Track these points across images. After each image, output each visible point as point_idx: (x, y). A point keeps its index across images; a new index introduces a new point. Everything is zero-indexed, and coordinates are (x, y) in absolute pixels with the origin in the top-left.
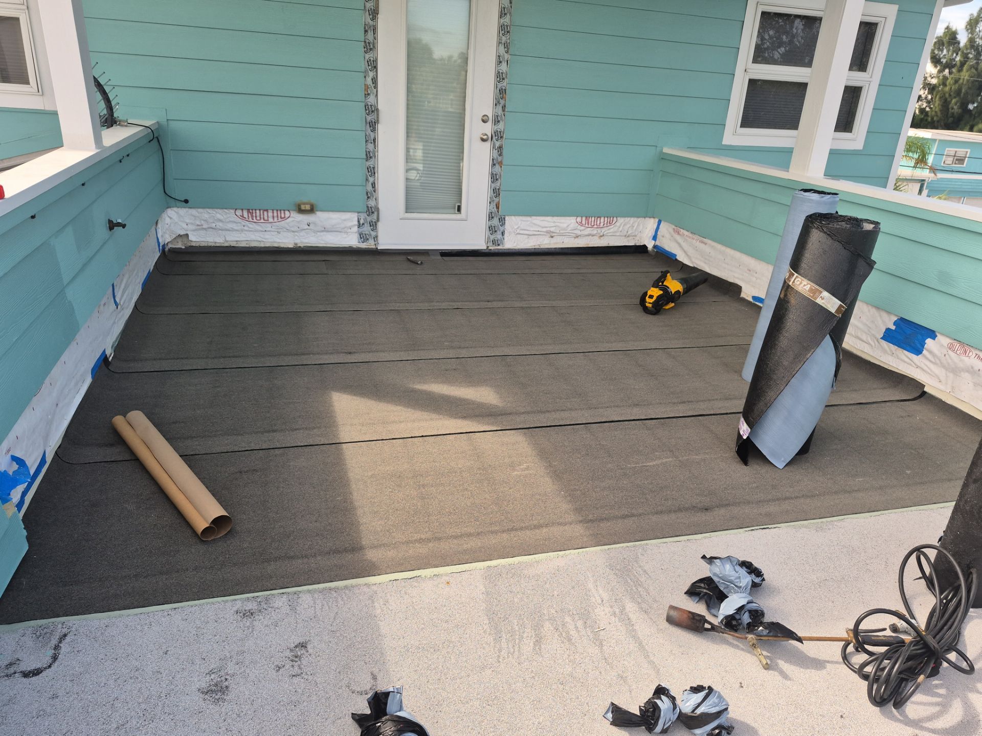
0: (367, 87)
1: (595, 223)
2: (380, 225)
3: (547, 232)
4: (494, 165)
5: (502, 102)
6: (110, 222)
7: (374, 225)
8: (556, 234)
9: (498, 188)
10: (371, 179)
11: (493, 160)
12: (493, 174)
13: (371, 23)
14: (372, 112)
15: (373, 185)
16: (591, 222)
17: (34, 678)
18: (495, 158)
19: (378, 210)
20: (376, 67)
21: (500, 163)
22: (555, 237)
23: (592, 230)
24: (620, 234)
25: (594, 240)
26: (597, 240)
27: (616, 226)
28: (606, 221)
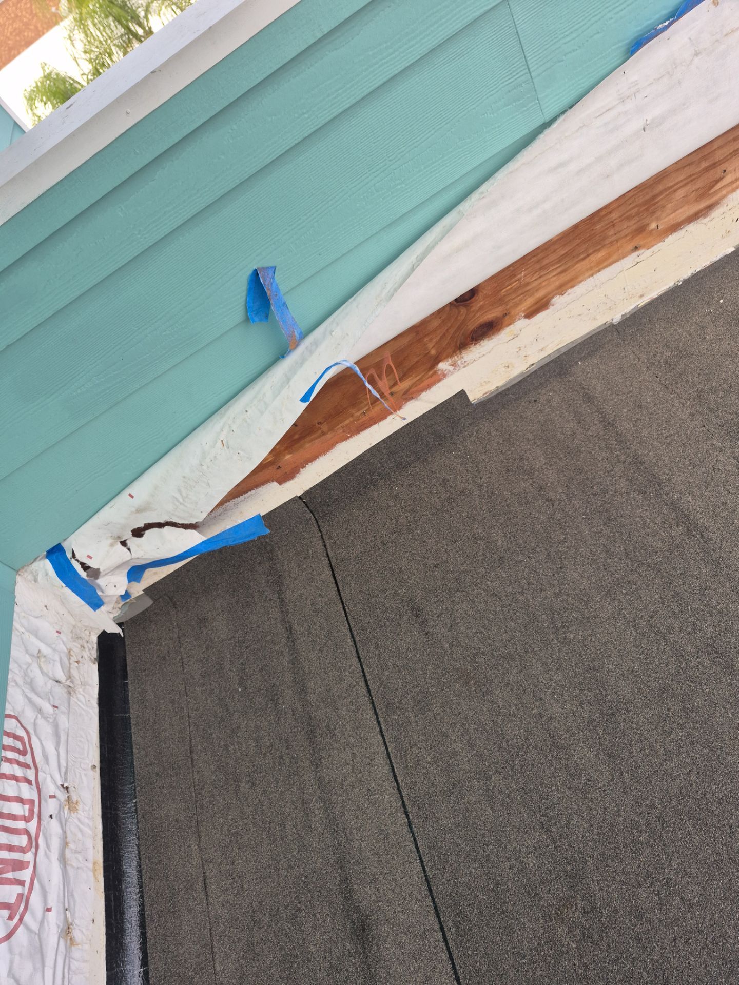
24: (63, 712)
25: (80, 836)
26: (79, 820)
27: (35, 724)
28: (16, 766)
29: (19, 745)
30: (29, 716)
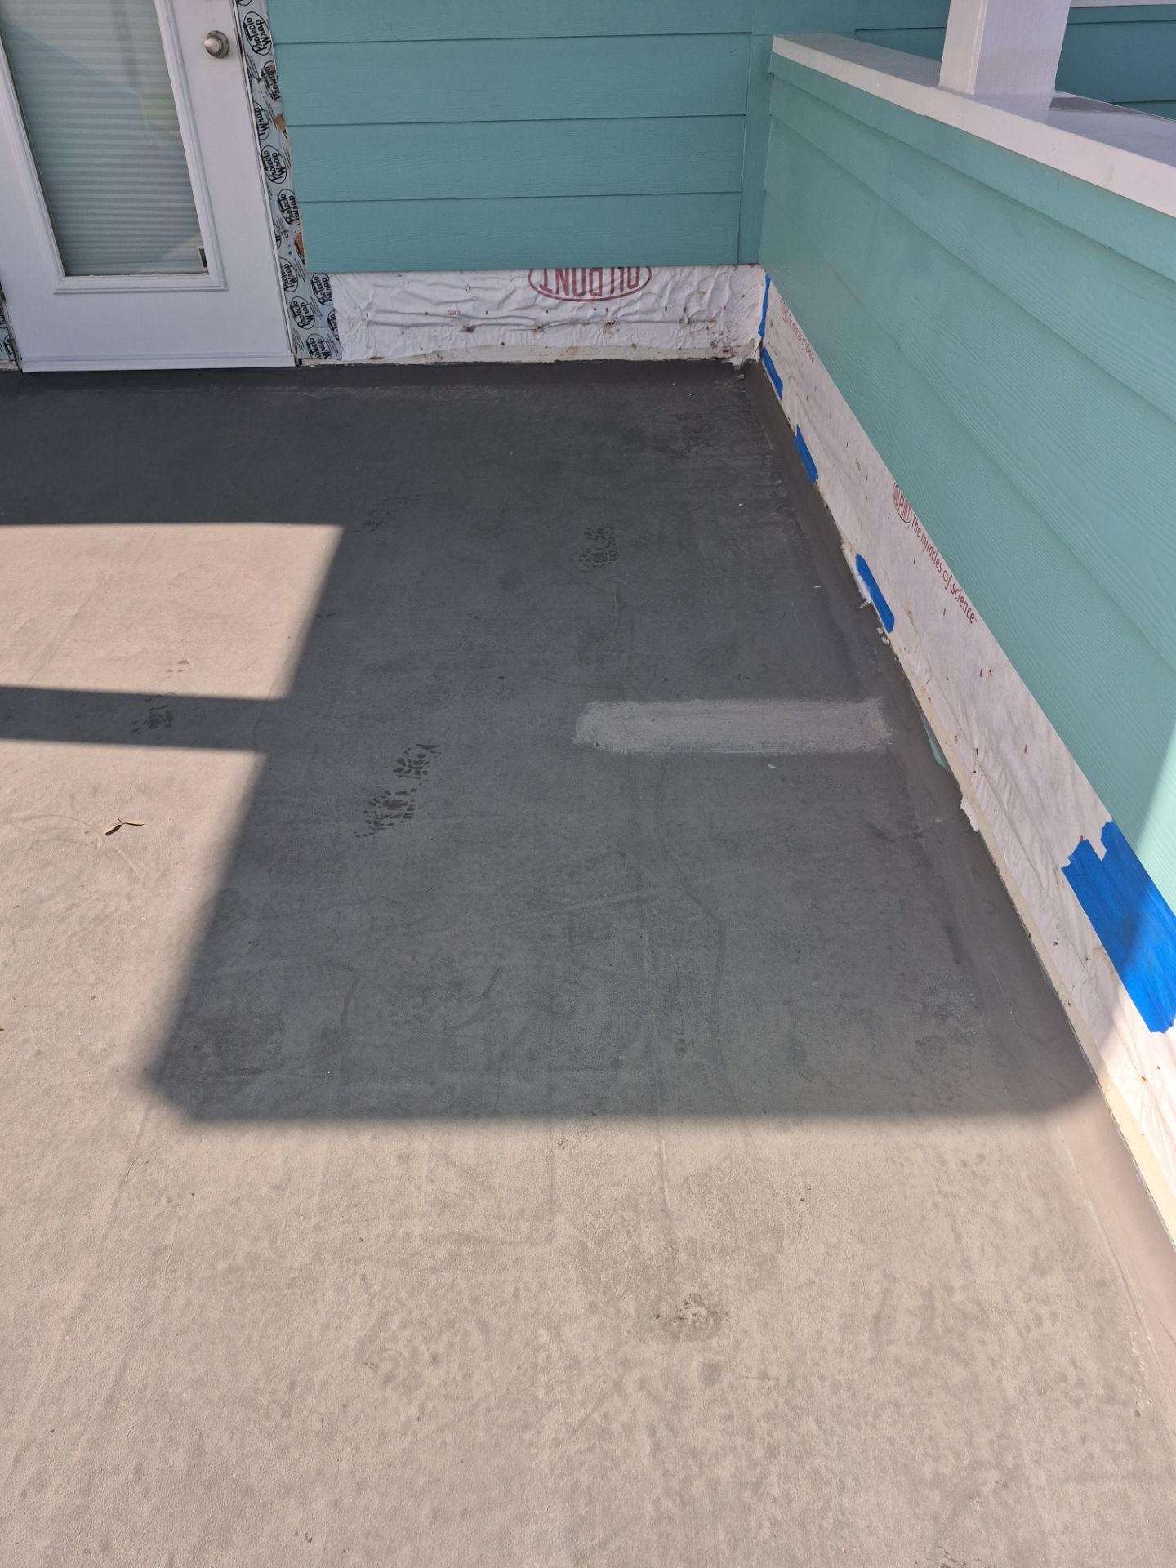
1: (587, 288)
2: (10, 313)
3: (450, 314)
4: (265, 127)
8: (480, 322)
12: (267, 154)
16: (574, 283)
18: (264, 106)
21: (280, 120)
22: (478, 329)
23: (579, 308)
24: (664, 316)
25: (590, 335)
26: (599, 335)
27: (650, 293)
28: (619, 281)
29: (633, 282)
30: (655, 287)
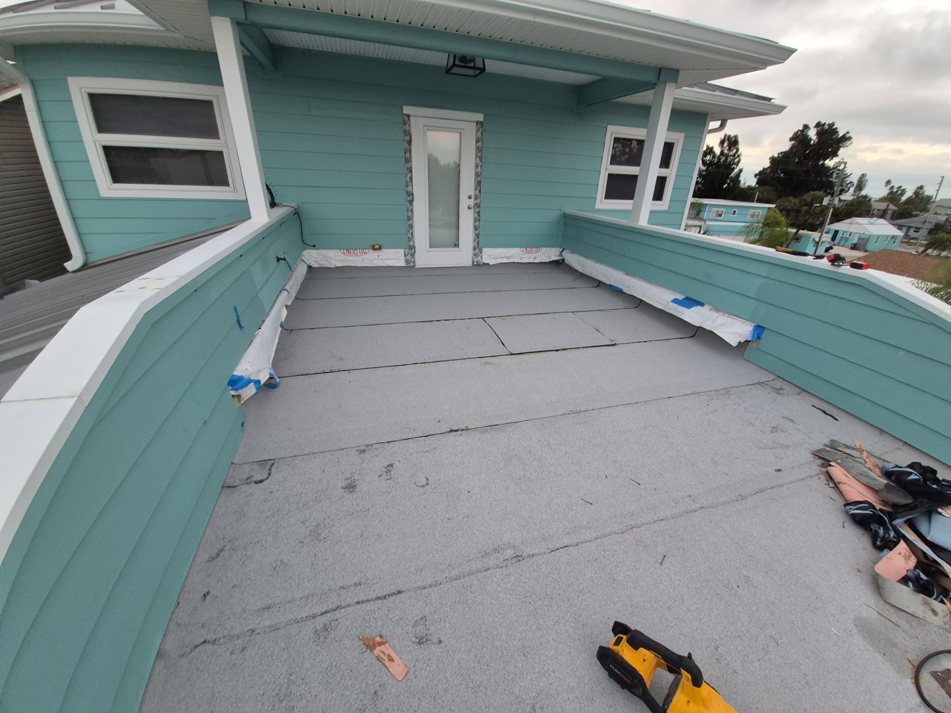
0: (407, 182)
2: (416, 255)
3: (505, 256)
4: (476, 221)
5: (479, 188)
6: (277, 258)
7: (413, 255)
9: (478, 233)
10: (411, 231)
11: (475, 218)
12: (475, 226)
13: (408, 148)
14: (410, 195)
15: (412, 234)
16: (529, 250)
17: (261, 484)
19: (414, 247)
20: (411, 171)
21: (479, 220)
22: (509, 257)
23: (529, 255)
30: (543, 251)
